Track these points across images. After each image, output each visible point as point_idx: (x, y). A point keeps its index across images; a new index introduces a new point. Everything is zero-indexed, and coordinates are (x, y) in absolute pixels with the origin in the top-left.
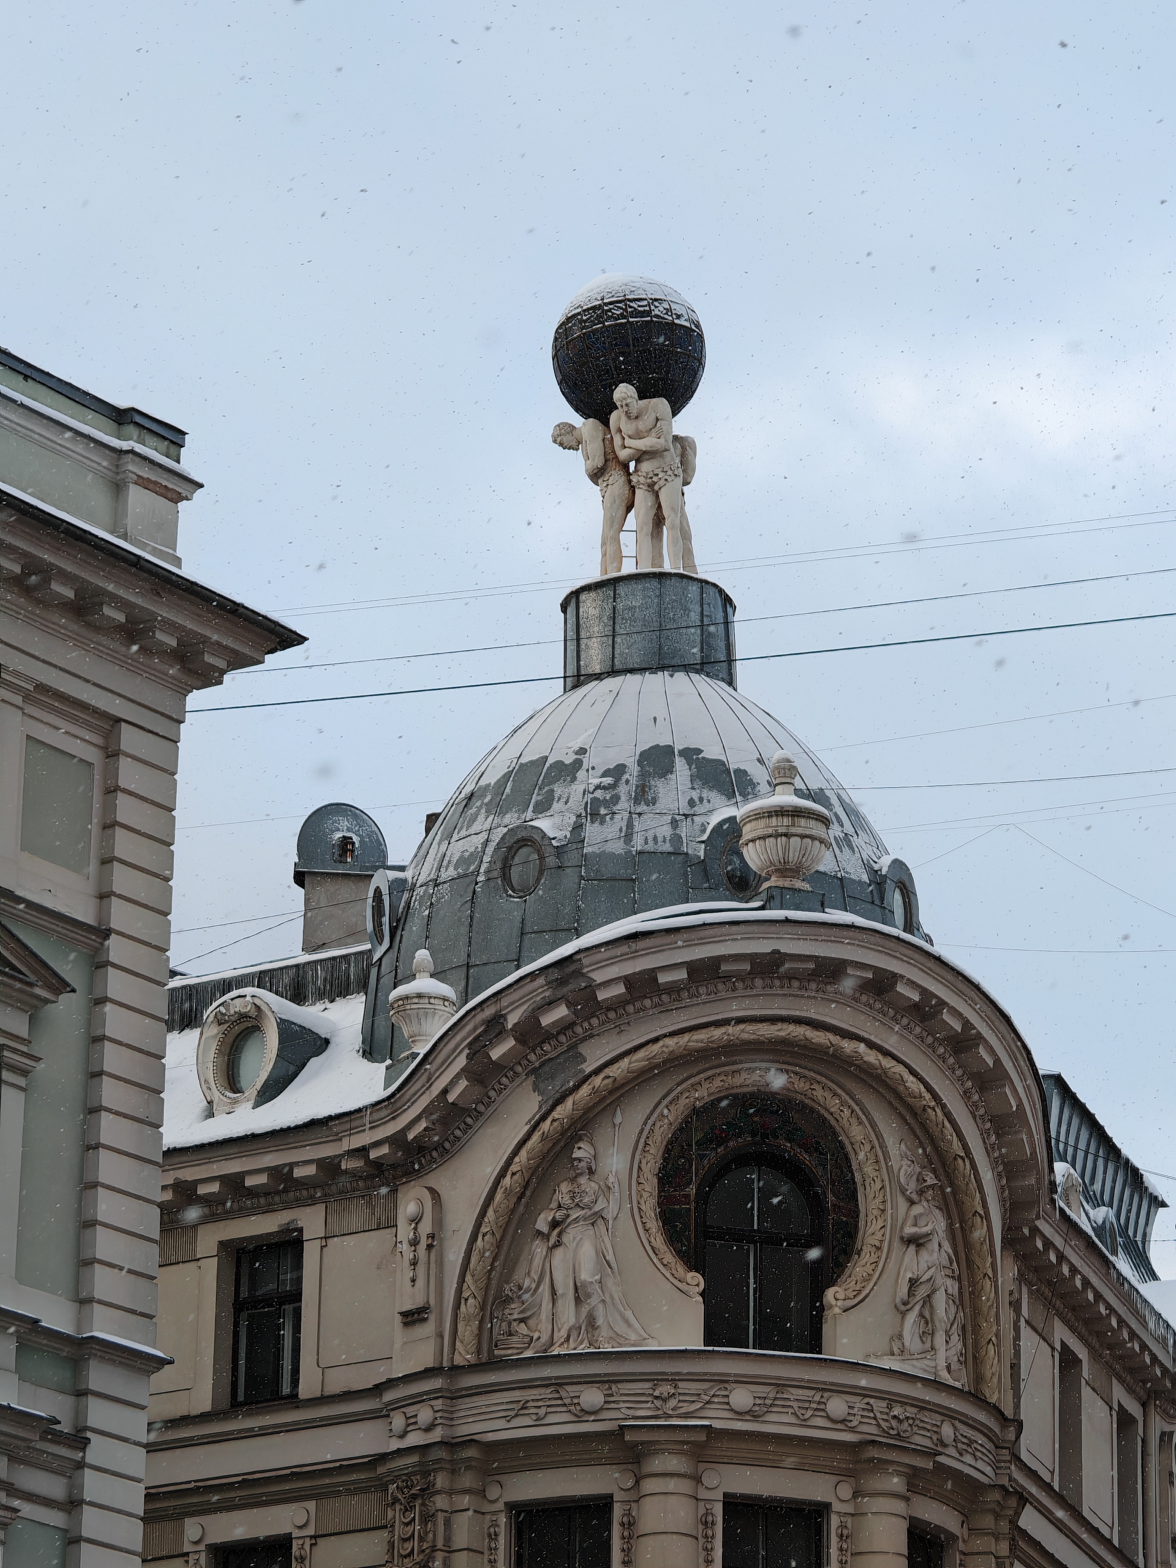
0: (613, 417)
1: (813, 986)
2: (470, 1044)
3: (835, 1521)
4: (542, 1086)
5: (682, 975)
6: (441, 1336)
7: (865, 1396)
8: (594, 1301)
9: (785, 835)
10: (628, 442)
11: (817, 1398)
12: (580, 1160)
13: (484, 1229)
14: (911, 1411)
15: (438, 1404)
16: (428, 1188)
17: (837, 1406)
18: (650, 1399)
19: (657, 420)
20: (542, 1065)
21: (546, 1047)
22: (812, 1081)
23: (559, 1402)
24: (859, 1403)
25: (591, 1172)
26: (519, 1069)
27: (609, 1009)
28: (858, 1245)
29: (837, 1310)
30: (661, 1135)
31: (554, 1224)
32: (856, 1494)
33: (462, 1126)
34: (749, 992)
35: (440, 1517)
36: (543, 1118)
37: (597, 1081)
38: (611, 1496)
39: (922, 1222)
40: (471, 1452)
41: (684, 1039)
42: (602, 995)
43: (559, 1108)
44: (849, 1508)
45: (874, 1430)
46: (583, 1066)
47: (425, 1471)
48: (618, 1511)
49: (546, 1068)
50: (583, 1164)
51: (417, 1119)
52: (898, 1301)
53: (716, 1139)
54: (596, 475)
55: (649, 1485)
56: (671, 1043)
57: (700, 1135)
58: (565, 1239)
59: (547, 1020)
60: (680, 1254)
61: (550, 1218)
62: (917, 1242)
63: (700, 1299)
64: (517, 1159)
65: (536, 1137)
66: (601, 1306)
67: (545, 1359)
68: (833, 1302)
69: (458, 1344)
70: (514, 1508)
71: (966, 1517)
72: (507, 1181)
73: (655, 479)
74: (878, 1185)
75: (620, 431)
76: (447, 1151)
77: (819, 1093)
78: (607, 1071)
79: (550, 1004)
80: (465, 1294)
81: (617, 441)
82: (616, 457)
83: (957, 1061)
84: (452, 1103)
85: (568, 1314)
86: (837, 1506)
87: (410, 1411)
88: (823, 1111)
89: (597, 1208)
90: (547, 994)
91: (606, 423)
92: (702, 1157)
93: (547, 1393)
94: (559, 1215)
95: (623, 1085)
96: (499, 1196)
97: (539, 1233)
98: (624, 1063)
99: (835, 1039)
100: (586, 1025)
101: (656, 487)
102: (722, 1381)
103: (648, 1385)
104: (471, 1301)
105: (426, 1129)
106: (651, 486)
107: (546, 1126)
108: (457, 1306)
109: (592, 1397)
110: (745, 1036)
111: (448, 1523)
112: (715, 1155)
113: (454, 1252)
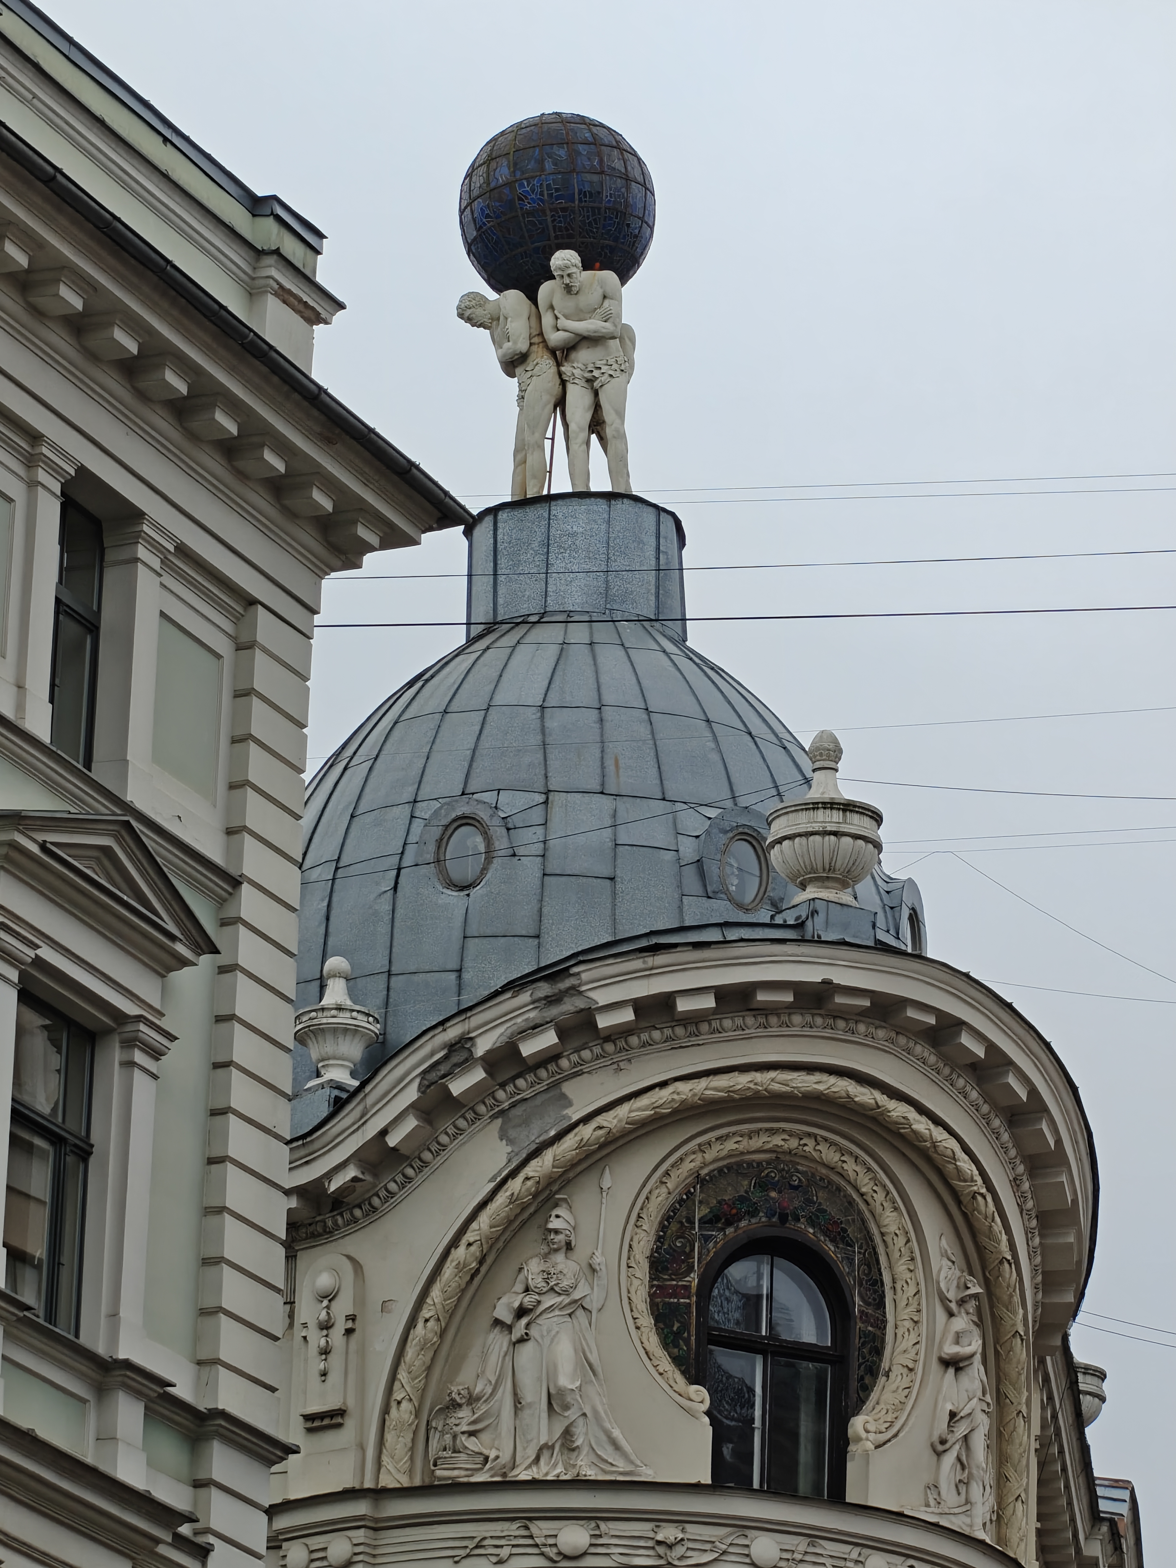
0: (545, 290)
1: (862, 1028)
2: (424, 1072)
4: (512, 1133)
5: (708, 1002)
6: (362, 1448)
7: (908, 1556)
8: (572, 1414)
9: (835, 834)
10: (563, 322)
11: (854, 1555)
12: (557, 1232)
13: (426, 1313)
15: (360, 1535)
16: (349, 1257)
18: (650, 1544)
19: (605, 297)
20: (513, 1105)
21: (521, 1083)
22: (842, 1151)
23: (530, 1542)
25: (569, 1246)
26: (482, 1109)
27: (607, 1039)
28: (885, 1365)
29: (870, 1446)
30: (659, 1202)
31: (521, 1312)
33: (399, 1178)
34: (785, 1031)
36: (513, 1174)
37: (586, 1132)
39: (964, 1340)
41: (701, 1085)
42: (603, 1022)
43: (534, 1163)
46: (568, 1111)
49: (518, 1111)
50: (561, 1237)
51: (343, 1166)
52: (935, 1438)
53: (720, 1219)
56: (684, 1088)
57: (705, 1211)
58: (534, 1332)
59: (528, 1049)
60: (677, 1361)
61: (516, 1305)
63: (707, 1420)
64: (474, 1225)
65: (501, 1198)
66: (581, 1421)
68: (864, 1435)
69: (385, 1459)
72: (460, 1253)
73: (596, 373)
74: (912, 1290)
75: (552, 307)
76: (375, 1209)
77: (850, 1167)
78: (599, 1120)
79: (534, 1027)
80: (398, 1395)
81: (547, 320)
82: (544, 341)
83: (1013, 1136)
84: (394, 1149)
87: (316, 1542)
88: (850, 1190)
89: (576, 1295)
90: (532, 1015)
91: (533, 297)
92: (707, 1239)
93: (513, 1528)
94: (528, 1300)
95: (616, 1139)
96: (448, 1270)
97: (497, 1322)
98: (623, 1111)
99: (882, 1099)
100: (574, 1058)
101: (596, 384)
102: (743, 1525)
103: (649, 1526)
104: (405, 1405)
105: (355, 1179)
106: (590, 381)
107: (515, 1185)
108: (386, 1411)
109: (573, 1537)
110: (776, 1087)
112: (721, 1238)
113: (382, 1340)
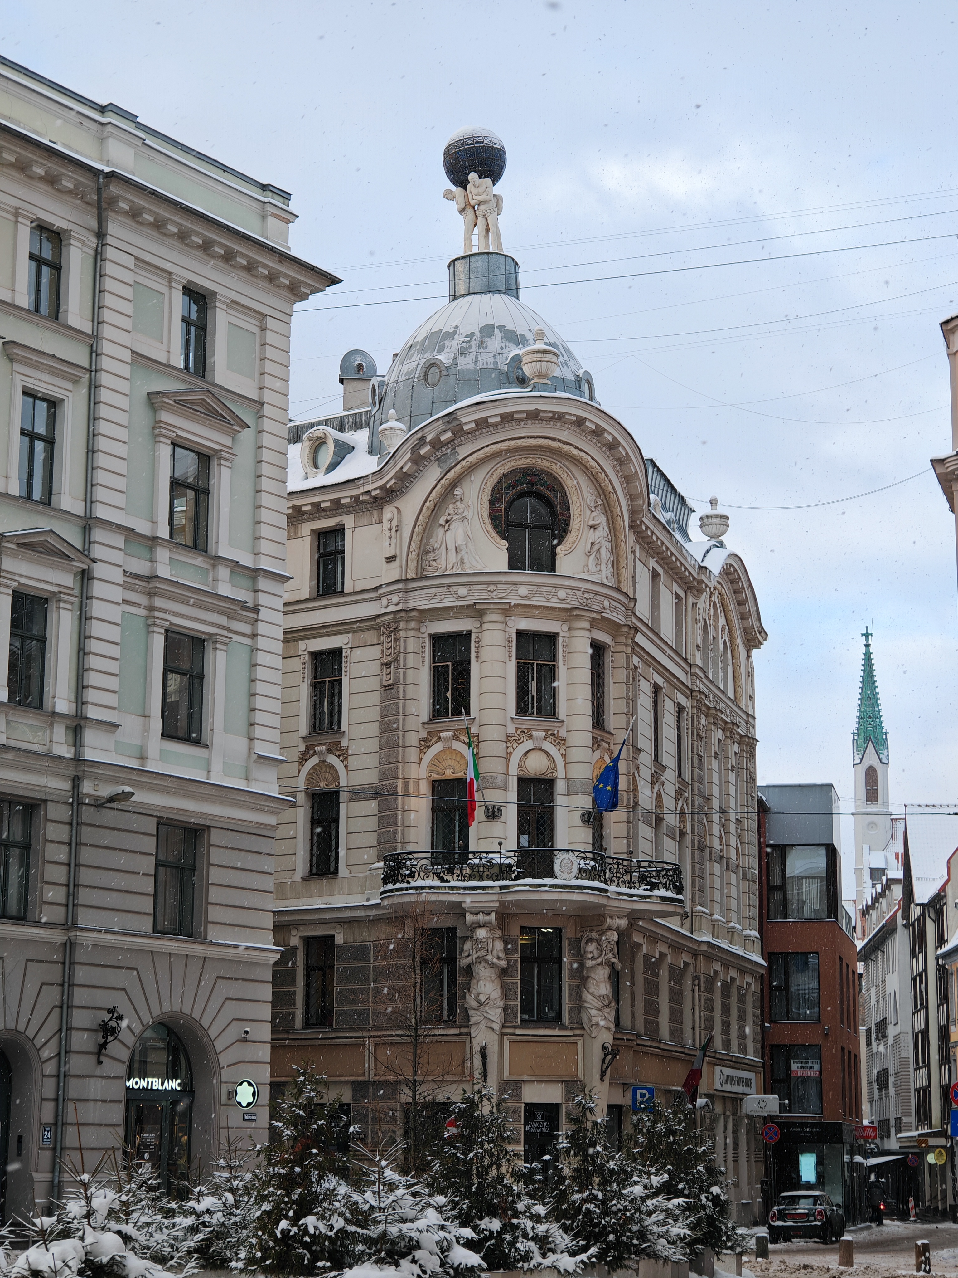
1: (551, 423)
2: (412, 448)
3: (561, 639)
4: (441, 465)
5: (498, 419)
6: (401, 567)
7: (573, 589)
8: (463, 553)
9: (540, 361)
11: (554, 590)
13: (418, 524)
14: (592, 595)
15: (401, 594)
16: (395, 507)
17: (562, 594)
18: (486, 591)
20: (441, 456)
21: (443, 449)
22: (551, 462)
23: (450, 593)
24: (571, 592)
26: (432, 458)
27: (468, 433)
28: (570, 529)
29: (562, 555)
30: (490, 485)
32: (570, 629)
33: (409, 482)
34: (526, 426)
35: (402, 639)
36: (442, 478)
37: (464, 463)
38: (471, 631)
40: (414, 614)
41: (499, 445)
42: (465, 428)
43: (448, 474)
44: (566, 635)
45: (577, 603)
46: (458, 457)
47: (396, 621)
48: (473, 637)
49: (443, 458)
51: (391, 479)
53: (512, 486)
54: (462, 211)
55: (485, 626)
56: (494, 447)
57: (506, 485)
59: (443, 438)
60: (498, 533)
62: (594, 527)
63: (506, 551)
64: (431, 495)
65: (439, 486)
68: (560, 552)
69: (408, 570)
70: (432, 636)
71: (614, 637)
72: (427, 504)
74: (578, 504)
76: (403, 492)
77: (554, 467)
78: (468, 459)
79: (444, 431)
80: (411, 550)
83: (610, 453)
84: (405, 472)
85: (453, 557)
86: (561, 634)
87: (390, 597)
88: (555, 475)
90: (443, 427)
91: (465, 189)
92: (507, 493)
93: (445, 589)
94: (449, 518)
95: (474, 465)
96: (424, 510)
98: (475, 456)
99: (561, 445)
100: (459, 440)
102: (518, 584)
103: (485, 586)
104: (413, 553)
105: (394, 483)
107: (443, 481)
108: (408, 555)
109: (463, 591)
110: (524, 444)
111: (405, 641)
112: (511, 493)
113: (406, 533)
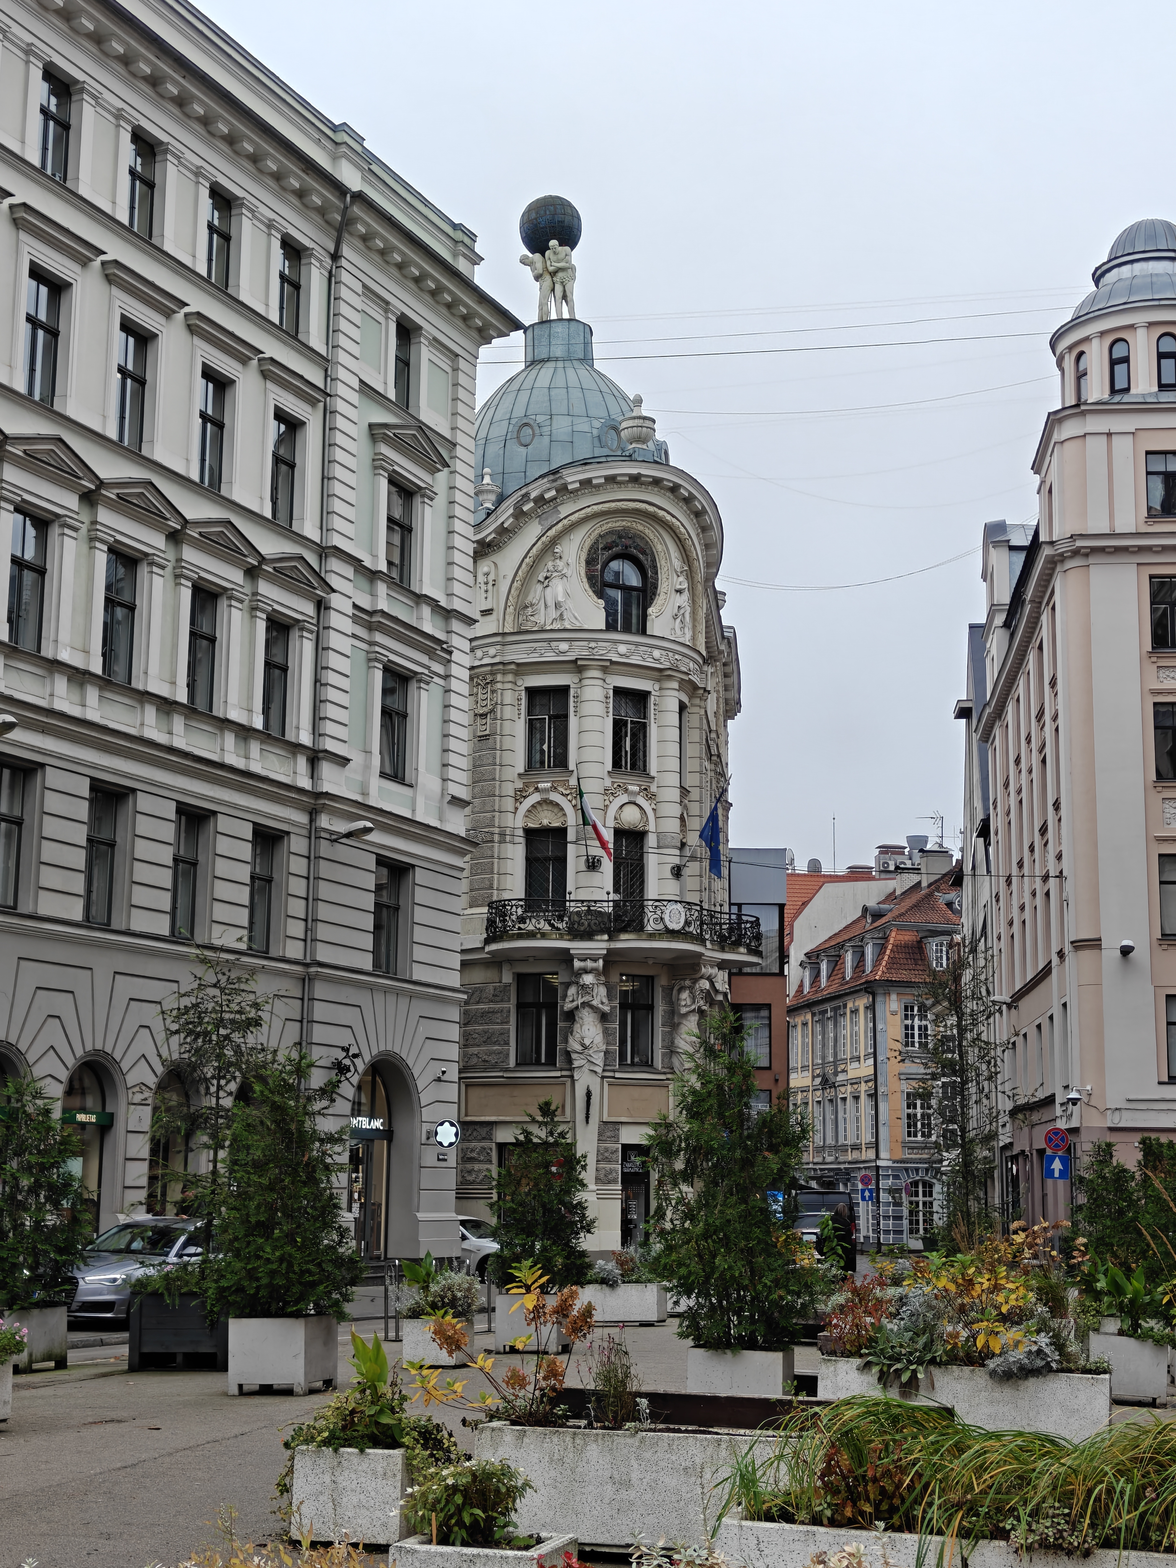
0: (547, 253)
1: (650, 488)
2: (515, 504)
3: (652, 698)
4: (543, 523)
5: (602, 480)
6: (498, 620)
7: (666, 650)
8: (563, 609)
9: (641, 427)
11: (649, 650)
13: (517, 579)
14: (680, 657)
15: (498, 647)
16: (493, 562)
17: (657, 653)
18: (587, 648)
20: (543, 514)
21: (545, 507)
22: (644, 526)
23: (550, 648)
24: (664, 653)
26: (533, 515)
27: (571, 492)
28: (658, 592)
29: (654, 617)
30: (588, 543)
31: (546, 578)
32: (660, 688)
33: (508, 537)
34: (626, 489)
35: (499, 691)
36: (543, 535)
37: (565, 522)
38: (569, 686)
40: (513, 667)
42: (570, 487)
43: (549, 532)
44: (657, 694)
45: (668, 664)
46: (560, 515)
47: (492, 673)
48: (572, 691)
49: (544, 516)
51: (491, 533)
53: (607, 548)
54: (537, 278)
55: (584, 682)
56: (595, 507)
57: (602, 545)
59: (547, 496)
60: (594, 592)
62: (679, 591)
63: (604, 610)
64: (531, 551)
65: (540, 543)
67: (544, 631)
68: (652, 614)
69: (506, 624)
70: (528, 689)
71: (690, 698)
72: (527, 560)
74: (666, 569)
76: (501, 547)
77: (647, 531)
78: (569, 518)
79: (549, 489)
80: (509, 604)
81: (548, 263)
83: (697, 520)
84: (506, 528)
85: (553, 614)
86: (653, 693)
87: (485, 649)
88: (647, 538)
90: (548, 485)
91: (543, 255)
92: (603, 554)
93: (545, 644)
94: (549, 574)
95: (575, 524)
96: (524, 565)
98: (576, 515)
99: (656, 510)
100: (561, 499)
102: (616, 642)
103: (586, 642)
104: (511, 607)
105: (494, 538)
107: (544, 539)
108: (505, 609)
109: (564, 646)
110: (624, 507)
111: (502, 694)
112: (607, 554)
113: (504, 587)
